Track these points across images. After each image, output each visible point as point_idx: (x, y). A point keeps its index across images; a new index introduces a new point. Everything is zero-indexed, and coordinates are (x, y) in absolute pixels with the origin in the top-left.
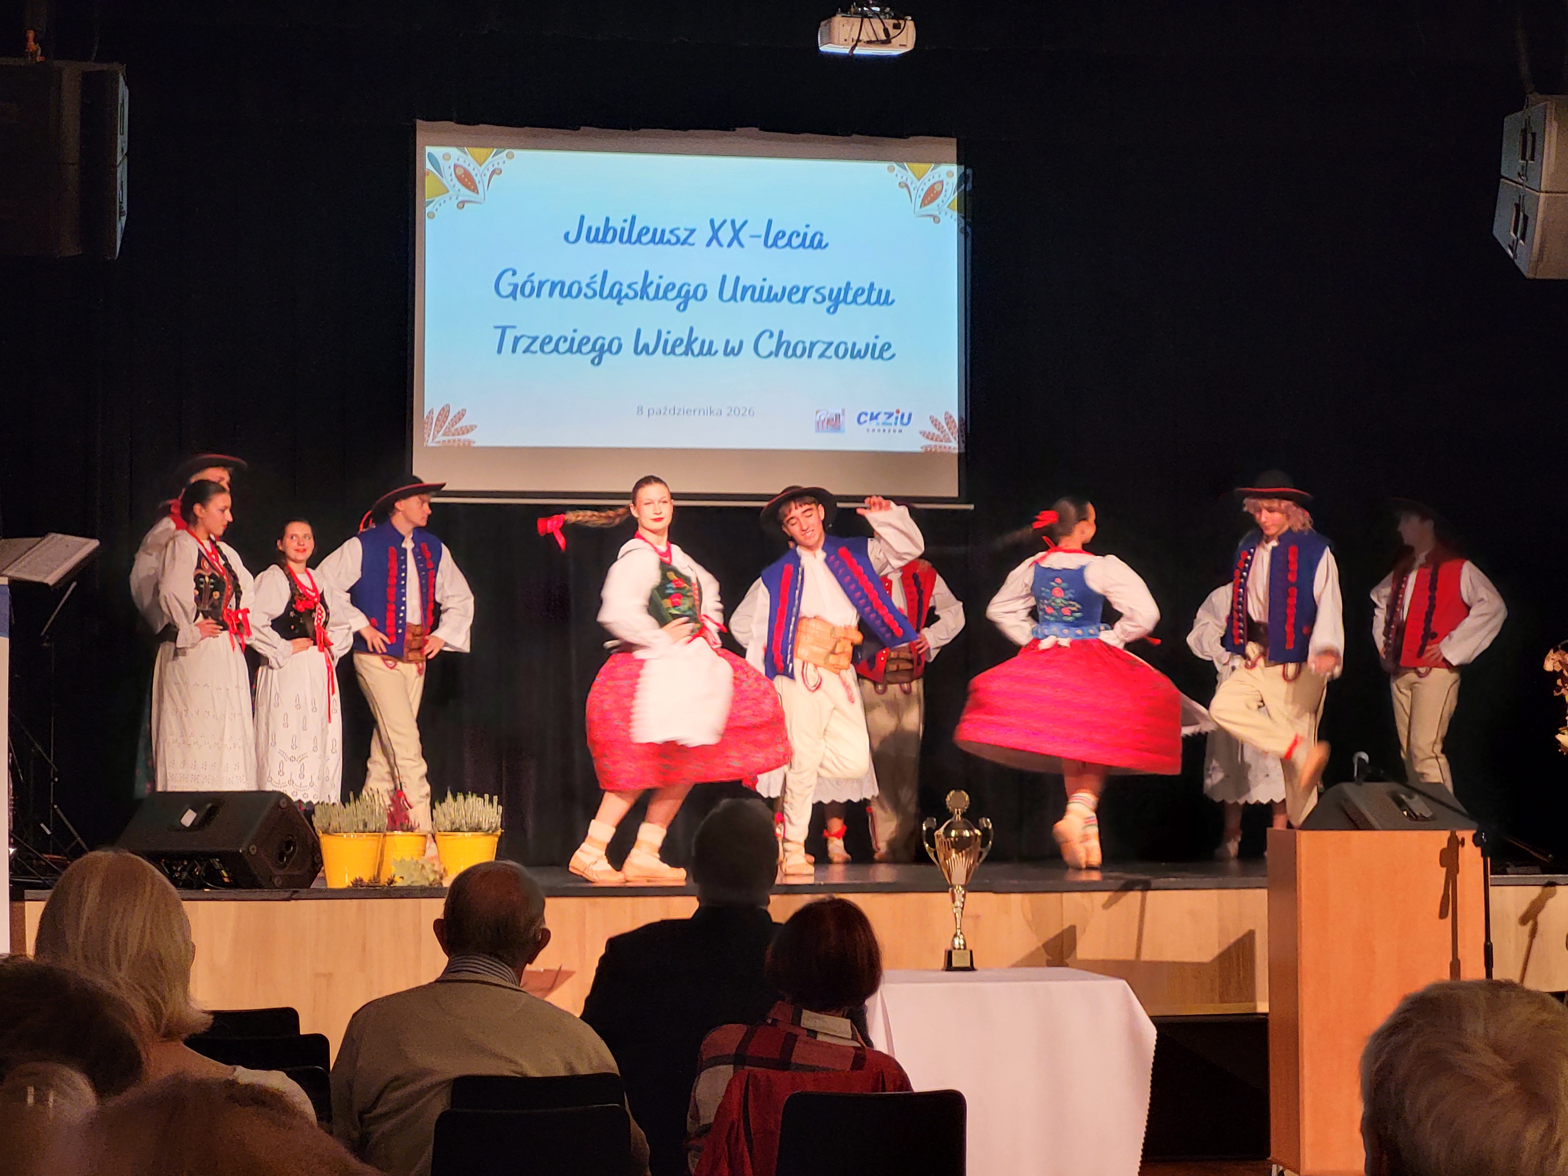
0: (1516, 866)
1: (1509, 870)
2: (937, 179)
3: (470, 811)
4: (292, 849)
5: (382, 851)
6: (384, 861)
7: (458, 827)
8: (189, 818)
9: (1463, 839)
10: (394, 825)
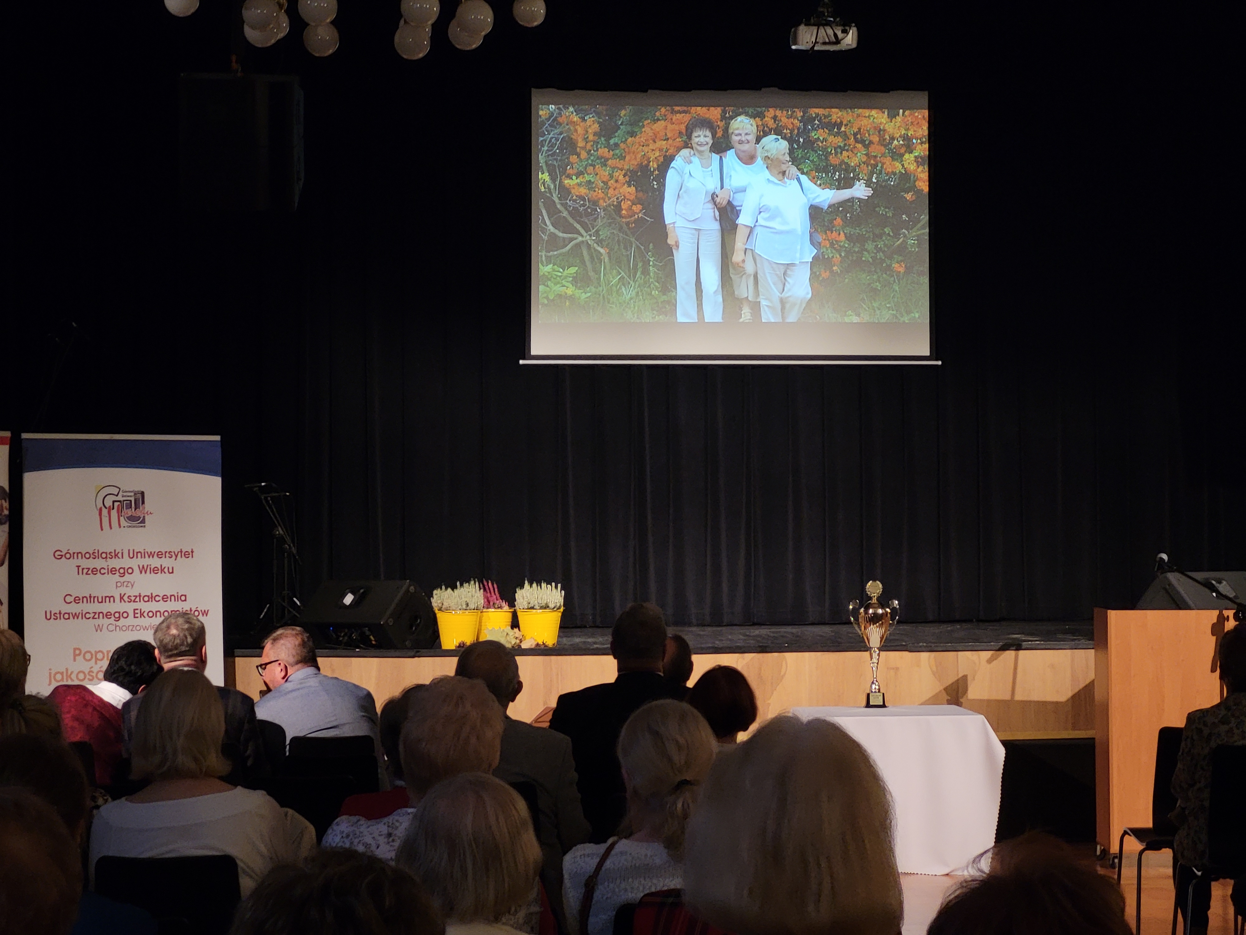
3: (541, 595)
4: (419, 621)
5: (480, 622)
6: (481, 629)
7: (532, 605)
8: (349, 599)
9: (1228, 616)
10: (488, 604)
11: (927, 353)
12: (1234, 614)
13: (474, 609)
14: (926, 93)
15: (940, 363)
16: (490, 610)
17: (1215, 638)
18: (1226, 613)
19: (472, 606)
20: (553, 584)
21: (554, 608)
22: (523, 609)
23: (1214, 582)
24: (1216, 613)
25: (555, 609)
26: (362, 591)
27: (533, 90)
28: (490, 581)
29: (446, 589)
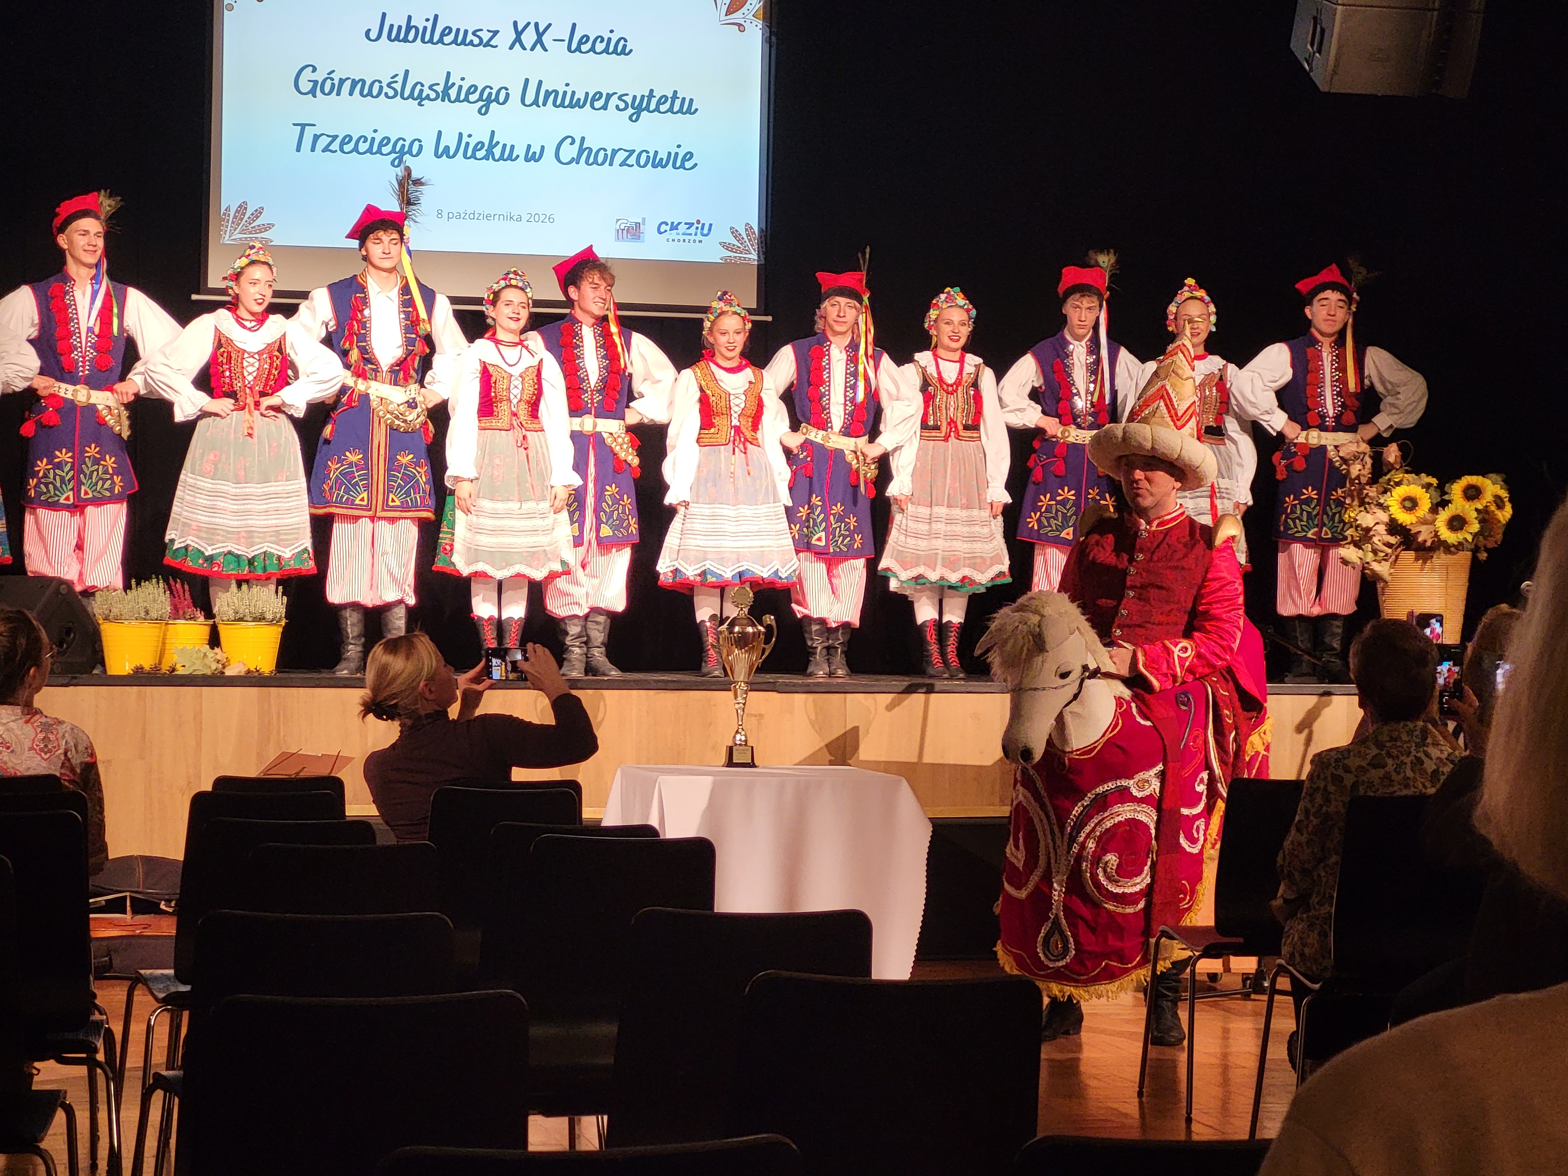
3: (253, 600)
4: (72, 635)
5: (164, 640)
6: (165, 650)
7: (241, 616)
10: (176, 613)
11: (754, 305)
13: (157, 620)
15: (770, 318)
16: (178, 621)
19: (154, 614)
21: (272, 620)
22: (227, 620)
25: (274, 622)
28: (179, 581)
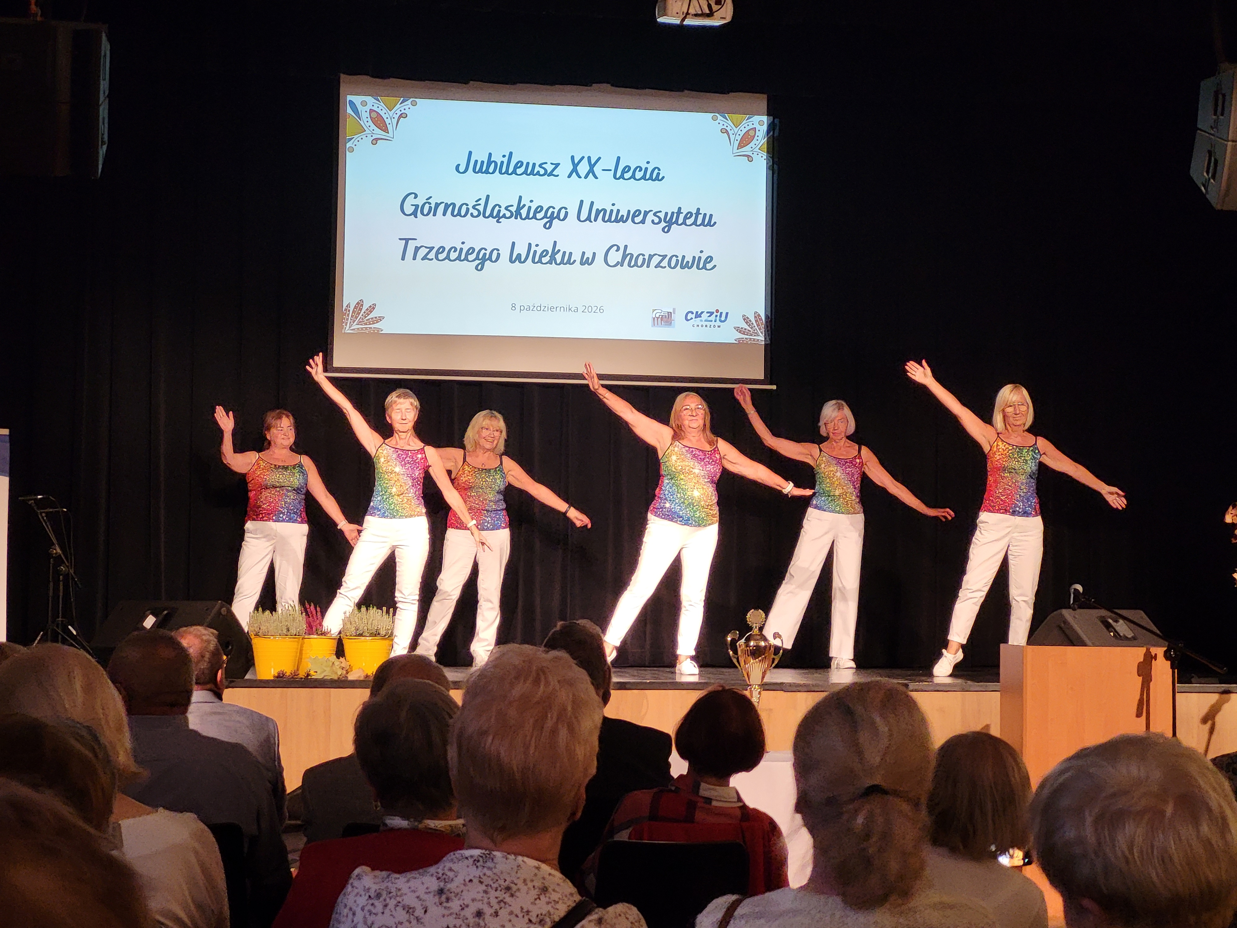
0: (1199, 677)
1: (1193, 680)
2: (751, 127)
3: (371, 620)
4: (230, 647)
5: (301, 651)
6: (301, 659)
7: (361, 632)
8: (149, 622)
9: (1156, 654)
10: (309, 630)
11: (762, 377)
12: (1165, 652)
13: (295, 635)
14: (765, 96)
15: (774, 387)
16: (312, 636)
17: (1141, 678)
18: (1154, 650)
19: (293, 631)
20: (384, 609)
21: (385, 636)
22: (351, 636)
23: (1110, 621)
24: (1143, 650)
25: (387, 637)
26: (166, 612)
27: (343, 77)
28: (312, 604)
29: (264, 611)
